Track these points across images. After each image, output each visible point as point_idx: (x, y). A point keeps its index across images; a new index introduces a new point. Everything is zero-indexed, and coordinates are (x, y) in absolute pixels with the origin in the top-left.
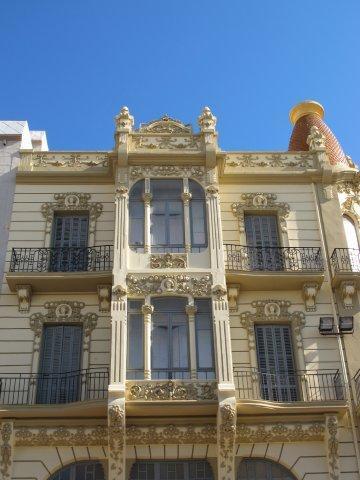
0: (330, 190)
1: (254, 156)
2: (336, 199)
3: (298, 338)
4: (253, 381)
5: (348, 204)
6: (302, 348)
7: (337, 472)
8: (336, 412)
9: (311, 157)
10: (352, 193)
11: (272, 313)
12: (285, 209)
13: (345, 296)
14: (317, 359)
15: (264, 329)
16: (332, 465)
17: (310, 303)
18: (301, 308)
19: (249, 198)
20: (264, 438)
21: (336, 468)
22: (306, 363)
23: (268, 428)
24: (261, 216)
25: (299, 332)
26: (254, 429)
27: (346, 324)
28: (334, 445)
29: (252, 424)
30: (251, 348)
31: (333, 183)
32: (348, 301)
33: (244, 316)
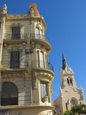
0: (33, 22)
1: (16, 15)
2: (34, 24)
3: (21, 54)
4: (8, 64)
5: (37, 25)
6: (21, 57)
7: (25, 84)
8: (26, 71)
9: (30, 15)
10: (39, 22)
11: (15, 49)
12: (22, 26)
13: (32, 45)
14: (24, 59)
15: (13, 53)
16: (24, 83)
17: (24, 47)
18: (22, 48)
19: (13, 24)
20: (8, 77)
21: (25, 83)
22: (22, 60)
23: (9, 75)
24: (16, 28)
25: (21, 53)
26: (6, 75)
27: (31, 51)
28: (25, 78)
29: (6, 74)
30: (9, 57)
31: (34, 20)
32: (33, 46)
33: (8, 50)
